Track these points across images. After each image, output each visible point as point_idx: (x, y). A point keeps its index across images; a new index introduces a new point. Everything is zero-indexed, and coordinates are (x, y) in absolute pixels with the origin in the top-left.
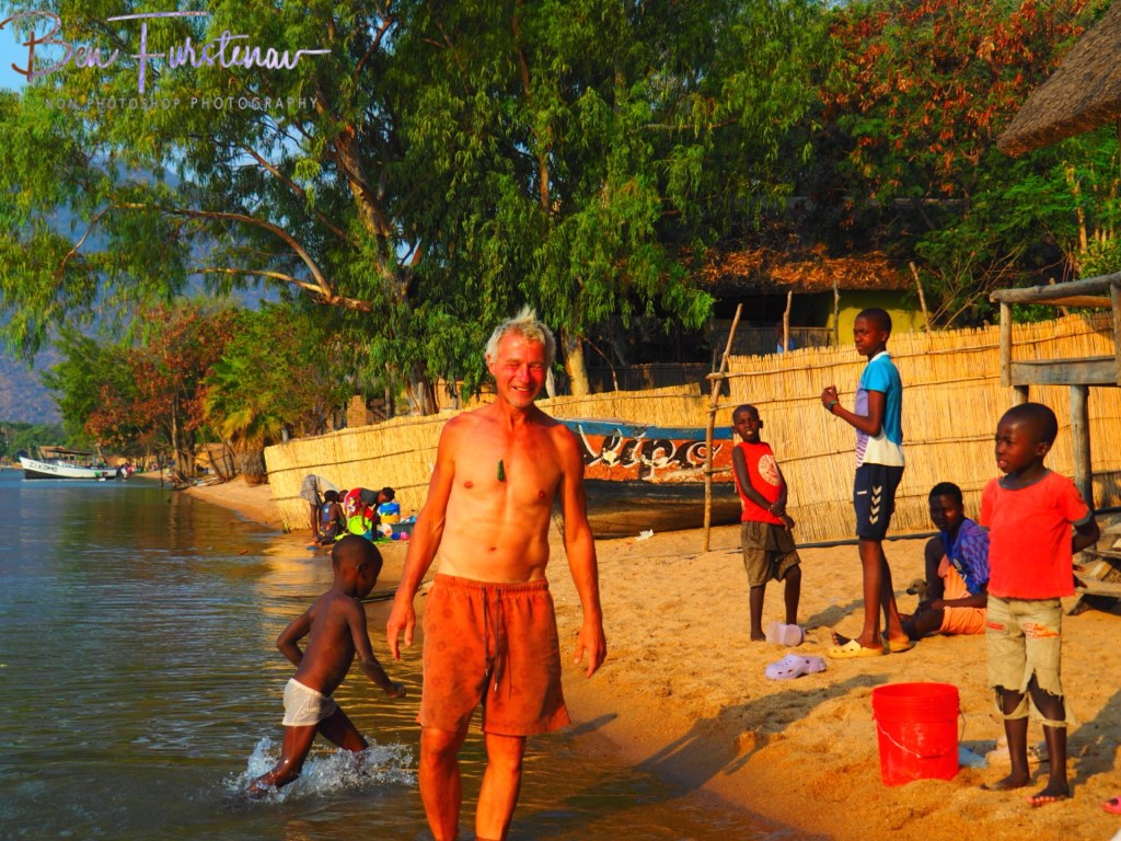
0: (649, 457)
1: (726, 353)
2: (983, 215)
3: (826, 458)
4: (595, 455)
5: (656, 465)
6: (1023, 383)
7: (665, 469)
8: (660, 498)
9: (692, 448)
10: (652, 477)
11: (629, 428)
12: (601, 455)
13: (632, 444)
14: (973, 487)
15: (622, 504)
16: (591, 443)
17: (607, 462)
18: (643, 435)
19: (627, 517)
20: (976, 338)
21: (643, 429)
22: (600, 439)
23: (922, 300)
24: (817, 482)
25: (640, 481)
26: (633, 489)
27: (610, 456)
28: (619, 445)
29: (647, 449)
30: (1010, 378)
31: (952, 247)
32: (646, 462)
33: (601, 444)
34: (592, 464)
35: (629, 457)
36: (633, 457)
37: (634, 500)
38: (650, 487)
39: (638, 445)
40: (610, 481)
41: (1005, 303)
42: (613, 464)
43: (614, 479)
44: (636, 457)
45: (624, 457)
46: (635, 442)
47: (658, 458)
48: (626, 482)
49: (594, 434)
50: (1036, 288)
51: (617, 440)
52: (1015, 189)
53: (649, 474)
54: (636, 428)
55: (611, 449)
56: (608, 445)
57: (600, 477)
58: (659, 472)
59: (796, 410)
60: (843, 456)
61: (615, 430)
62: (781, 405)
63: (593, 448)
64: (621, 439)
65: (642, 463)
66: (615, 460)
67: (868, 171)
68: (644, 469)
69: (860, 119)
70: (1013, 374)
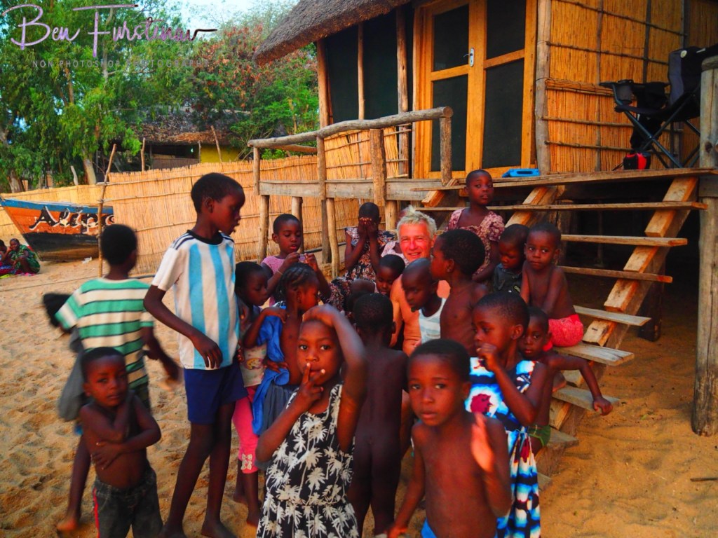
0: (85, 222)
1: (108, 171)
2: (257, 116)
3: (167, 228)
4: (56, 221)
5: (89, 226)
6: (266, 194)
7: (95, 228)
8: (92, 243)
9: (108, 218)
10: (88, 232)
11: (73, 208)
12: (59, 222)
13: (76, 216)
14: (244, 241)
15: (73, 246)
16: (53, 215)
17: (63, 225)
18: (81, 211)
19: (77, 252)
20: (245, 167)
21: (81, 208)
22: (58, 213)
23: (218, 146)
24: (163, 241)
25: (82, 234)
26: (78, 238)
27: (64, 222)
28: (68, 217)
29: (84, 218)
30: (259, 190)
31: (245, 129)
32: (84, 225)
33: (58, 215)
34: (55, 226)
35: (74, 222)
36: (77, 222)
37: (79, 244)
38: (87, 237)
39: (79, 217)
40: (65, 234)
41: (256, 147)
42: (66, 226)
43: (67, 233)
44: (78, 222)
45: (72, 222)
46: (77, 215)
47: (90, 223)
48: (74, 235)
49: (54, 211)
50: (273, 139)
51: (67, 214)
52: (269, 107)
53: (86, 230)
54: (77, 208)
55: (64, 218)
56: (62, 216)
57: (60, 232)
58: (92, 230)
59: (150, 203)
60: (177, 227)
61: (66, 209)
62: (141, 200)
63: (54, 218)
64: (69, 213)
65: (82, 225)
66: (67, 224)
67: (211, 95)
68: (83, 229)
69: (208, 74)
70: (260, 188)
